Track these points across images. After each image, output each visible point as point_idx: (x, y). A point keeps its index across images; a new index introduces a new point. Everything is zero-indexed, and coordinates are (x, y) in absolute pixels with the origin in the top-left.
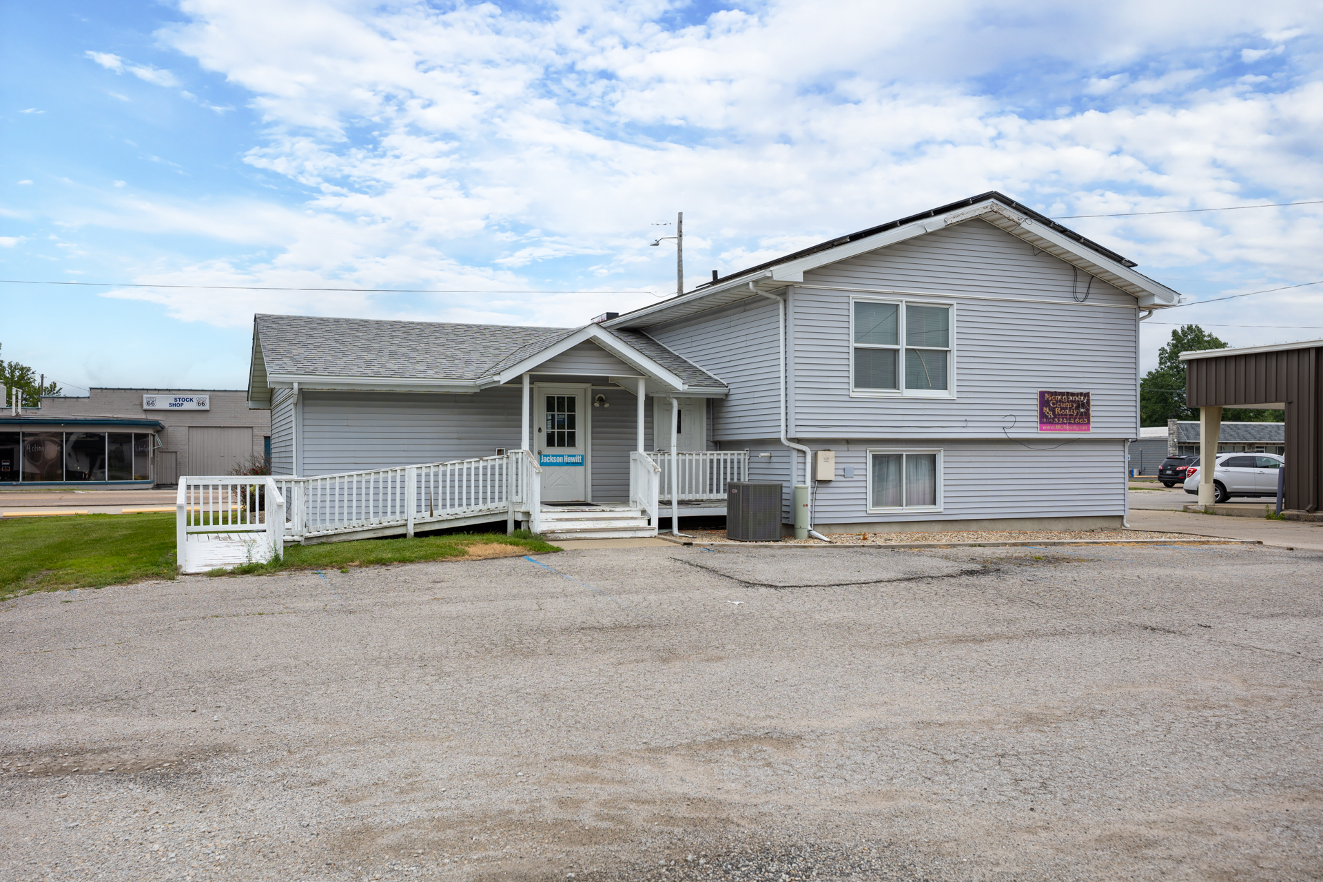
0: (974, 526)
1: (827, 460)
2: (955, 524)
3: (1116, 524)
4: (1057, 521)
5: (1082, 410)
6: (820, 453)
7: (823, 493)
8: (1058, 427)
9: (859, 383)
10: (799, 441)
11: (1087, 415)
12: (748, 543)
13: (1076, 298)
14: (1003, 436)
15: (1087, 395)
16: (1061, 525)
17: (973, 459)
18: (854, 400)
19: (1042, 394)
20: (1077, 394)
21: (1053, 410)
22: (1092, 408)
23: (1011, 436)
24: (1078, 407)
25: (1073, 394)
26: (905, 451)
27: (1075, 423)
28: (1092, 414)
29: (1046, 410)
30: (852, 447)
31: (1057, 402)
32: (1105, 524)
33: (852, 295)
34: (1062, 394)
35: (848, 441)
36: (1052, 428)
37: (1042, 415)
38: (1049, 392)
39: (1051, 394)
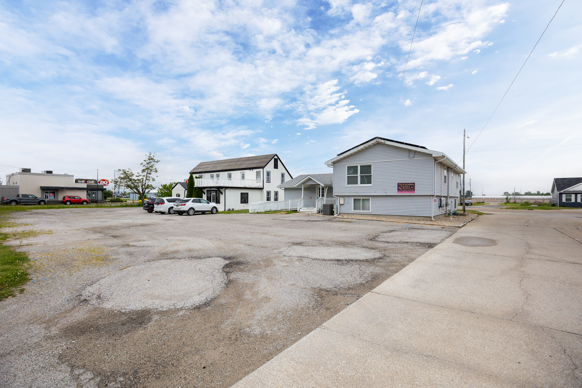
0: (381, 216)
1: (342, 200)
2: (375, 215)
3: (429, 219)
4: (407, 217)
5: (412, 187)
6: (340, 198)
7: (342, 207)
8: (403, 192)
9: (348, 184)
10: (337, 196)
11: (414, 189)
12: (327, 216)
13: (410, 158)
14: (386, 195)
15: (414, 183)
16: (408, 218)
17: (380, 200)
18: (347, 187)
19: (398, 184)
20: (410, 183)
21: (402, 188)
22: (415, 187)
23: (388, 195)
24: (410, 187)
25: (409, 183)
26: (361, 198)
27: (409, 191)
28: (415, 188)
29: (400, 188)
30: (349, 197)
31: (403, 186)
32: (424, 218)
33: (346, 165)
34: (404, 183)
35: (348, 196)
36: (402, 192)
37: (398, 189)
38: (400, 183)
39: (401, 183)
